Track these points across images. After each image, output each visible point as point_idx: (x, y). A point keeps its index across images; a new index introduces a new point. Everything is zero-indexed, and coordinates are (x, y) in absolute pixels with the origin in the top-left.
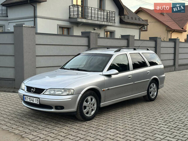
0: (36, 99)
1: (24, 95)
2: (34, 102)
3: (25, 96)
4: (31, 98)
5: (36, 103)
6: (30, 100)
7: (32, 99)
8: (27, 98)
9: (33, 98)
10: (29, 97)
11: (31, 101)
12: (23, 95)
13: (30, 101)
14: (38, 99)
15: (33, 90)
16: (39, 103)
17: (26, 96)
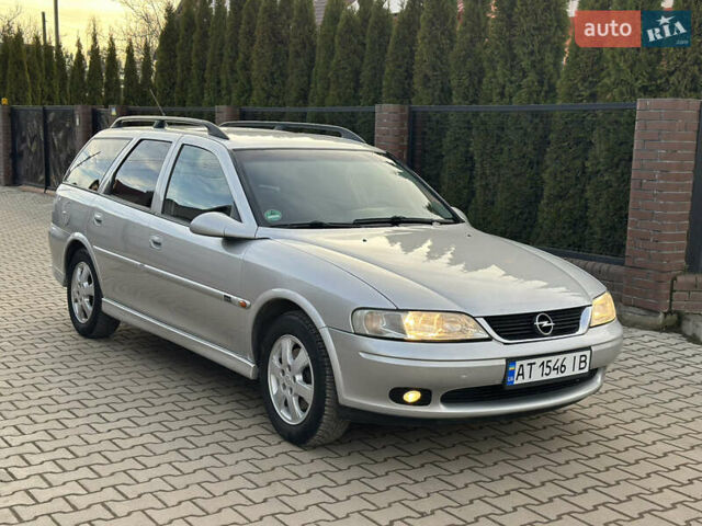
0: (578, 354)
1: (511, 361)
2: (569, 373)
3: (518, 363)
4: (554, 359)
5: (577, 372)
6: (547, 370)
7: (559, 364)
8: (527, 369)
9: (561, 357)
10: (539, 361)
11: (554, 375)
12: (503, 362)
13: (545, 378)
14: (587, 353)
15: (545, 324)
16: (586, 370)
17: (525, 362)
